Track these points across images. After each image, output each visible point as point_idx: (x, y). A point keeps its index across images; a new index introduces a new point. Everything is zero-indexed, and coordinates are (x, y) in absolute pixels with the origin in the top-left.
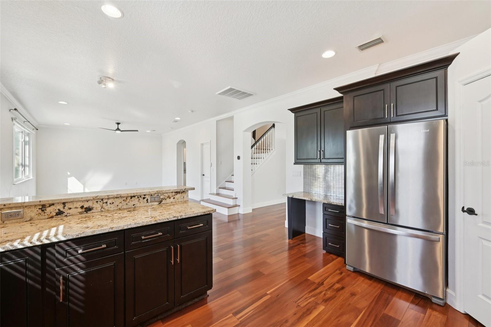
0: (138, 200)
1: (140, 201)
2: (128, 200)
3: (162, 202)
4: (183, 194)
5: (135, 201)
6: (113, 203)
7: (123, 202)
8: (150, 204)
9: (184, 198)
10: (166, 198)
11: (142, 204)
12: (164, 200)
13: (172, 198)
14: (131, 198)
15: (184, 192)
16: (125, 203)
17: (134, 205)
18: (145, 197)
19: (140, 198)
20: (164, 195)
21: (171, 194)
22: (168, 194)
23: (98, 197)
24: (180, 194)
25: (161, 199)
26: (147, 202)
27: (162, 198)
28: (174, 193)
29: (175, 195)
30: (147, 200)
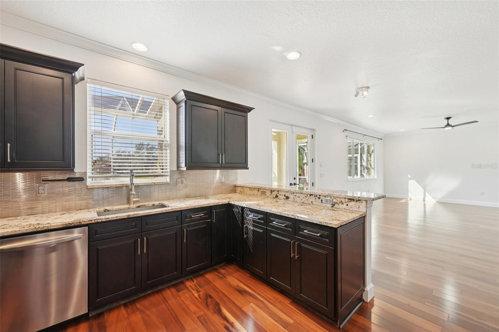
0: (314, 198)
1: (316, 199)
2: (308, 197)
3: (335, 206)
4: (358, 202)
5: (312, 199)
6: (299, 197)
7: (305, 198)
8: (324, 205)
9: (360, 208)
10: (339, 202)
11: (317, 203)
12: (337, 204)
13: (345, 204)
14: (310, 196)
15: (359, 200)
16: (307, 199)
17: (312, 202)
18: (320, 197)
19: (316, 197)
20: (337, 199)
21: (344, 199)
22: (340, 199)
23: (291, 191)
24: (355, 202)
25: (333, 203)
26: (322, 202)
27: (335, 202)
28: (347, 199)
29: (348, 202)
30: (322, 200)
